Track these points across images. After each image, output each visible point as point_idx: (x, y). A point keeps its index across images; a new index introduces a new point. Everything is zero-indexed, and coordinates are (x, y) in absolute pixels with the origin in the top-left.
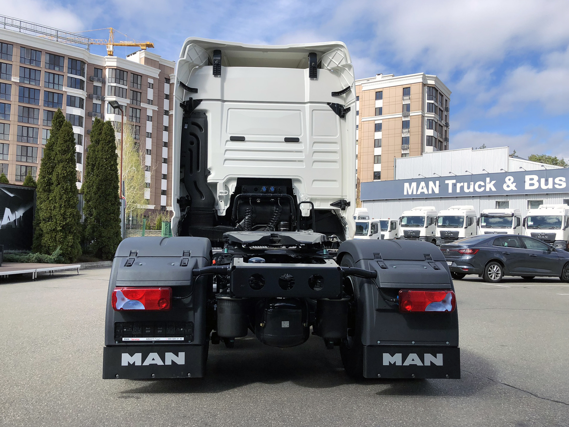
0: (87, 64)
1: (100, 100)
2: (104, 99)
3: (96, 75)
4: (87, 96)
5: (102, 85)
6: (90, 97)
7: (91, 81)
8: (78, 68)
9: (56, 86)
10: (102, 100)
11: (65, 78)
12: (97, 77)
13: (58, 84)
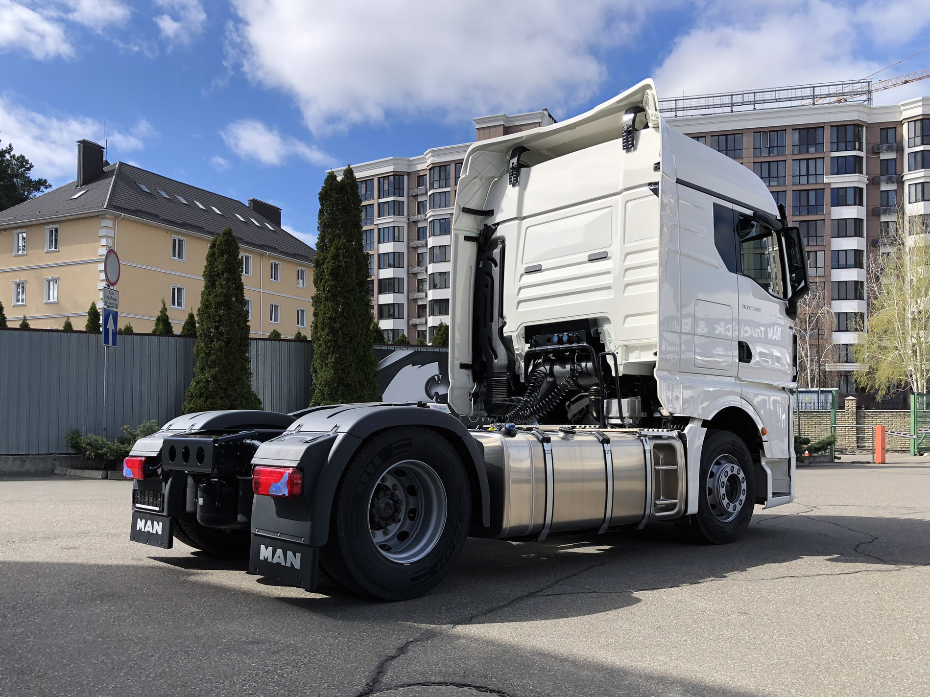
0: (866, 127)
1: (893, 182)
2: (902, 179)
3: (885, 139)
4: (868, 182)
5: (897, 156)
6: (874, 182)
7: (874, 153)
8: (850, 137)
9: (812, 179)
10: (898, 183)
11: (828, 161)
12: (887, 142)
13: (816, 174)
